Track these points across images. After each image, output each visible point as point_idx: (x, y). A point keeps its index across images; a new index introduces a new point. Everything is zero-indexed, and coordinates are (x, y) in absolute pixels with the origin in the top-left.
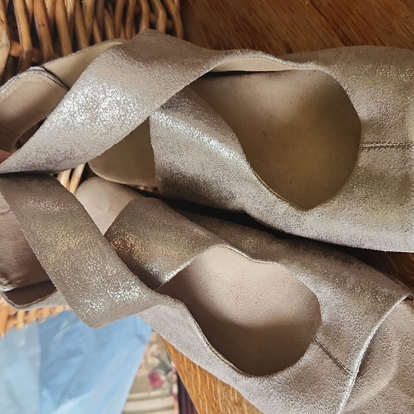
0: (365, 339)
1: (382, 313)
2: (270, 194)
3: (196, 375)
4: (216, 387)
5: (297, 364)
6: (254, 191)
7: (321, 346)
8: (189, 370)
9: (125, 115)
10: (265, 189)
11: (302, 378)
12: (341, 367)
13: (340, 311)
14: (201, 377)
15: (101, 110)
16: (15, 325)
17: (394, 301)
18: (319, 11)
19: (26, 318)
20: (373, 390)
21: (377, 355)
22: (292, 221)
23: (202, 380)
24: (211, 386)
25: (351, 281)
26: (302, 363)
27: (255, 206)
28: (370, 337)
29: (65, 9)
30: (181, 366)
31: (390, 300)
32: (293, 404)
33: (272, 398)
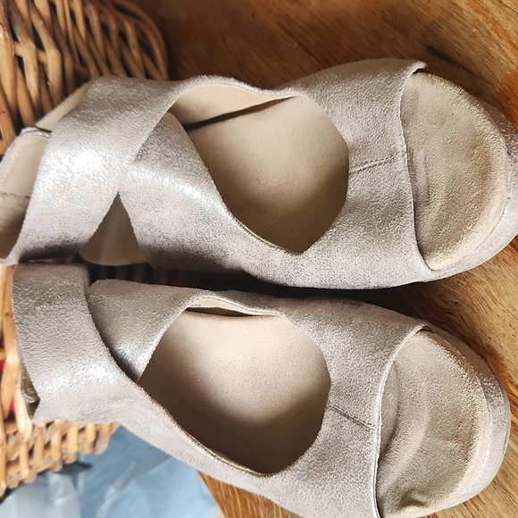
0: (378, 381)
1: (392, 347)
2: (262, 245)
3: (235, 501)
4: (258, 511)
5: (316, 441)
6: (245, 244)
7: (337, 411)
8: (227, 496)
9: (99, 186)
10: (255, 239)
11: (325, 455)
12: (361, 425)
13: (349, 357)
14: (241, 502)
15: (74, 188)
16: (19, 473)
17: (406, 332)
18: (309, 52)
19: (32, 463)
20: (410, 450)
21: (406, 407)
22: (290, 270)
23: (242, 506)
24: (252, 511)
25: (358, 320)
26: (320, 438)
27: (250, 261)
28: (383, 378)
29: (28, 93)
30: (219, 493)
31: (401, 332)
32: (323, 489)
33: (300, 490)
